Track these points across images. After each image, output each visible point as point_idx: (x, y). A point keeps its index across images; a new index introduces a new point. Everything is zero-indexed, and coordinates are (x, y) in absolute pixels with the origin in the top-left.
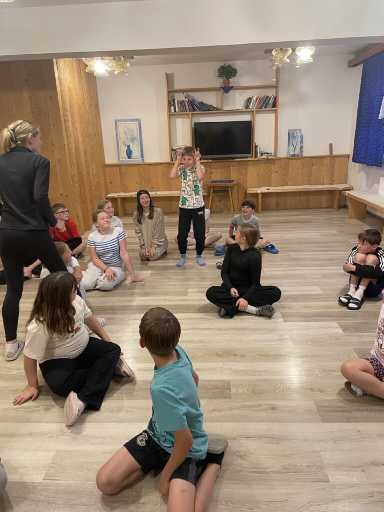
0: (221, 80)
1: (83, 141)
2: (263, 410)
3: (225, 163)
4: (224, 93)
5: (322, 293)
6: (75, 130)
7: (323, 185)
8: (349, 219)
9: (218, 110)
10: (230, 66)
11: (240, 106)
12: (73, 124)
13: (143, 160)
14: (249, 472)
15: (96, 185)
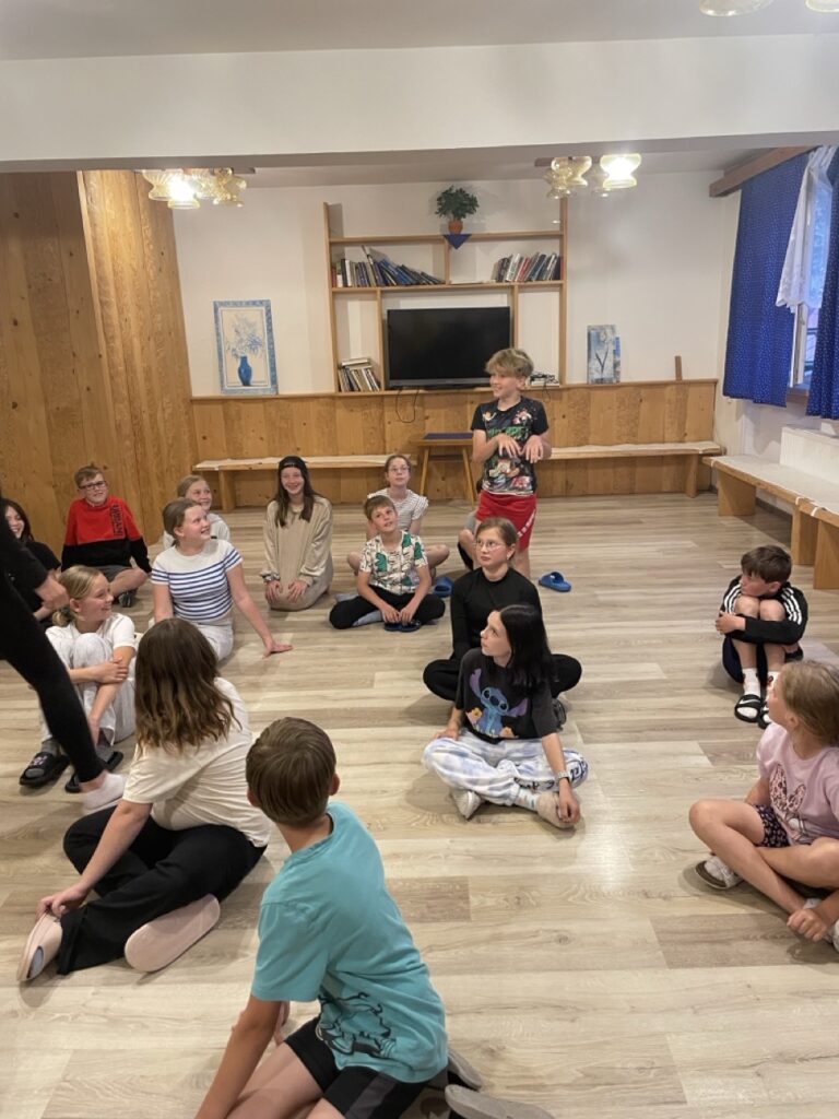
0: (444, 220)
1: (143, 349)
2: (540, 944)
3: (454, 396)
4: (450, 248)
5: (665, 677)
6: (123, 323)
7: (664, 442)
8: (720, 515)
9: (436, 282)
10: (461, 191)
11: (485, 275)
12: (121, 312)
13: (276, 388)
14: (508, 1087)
15: (170, 442)
